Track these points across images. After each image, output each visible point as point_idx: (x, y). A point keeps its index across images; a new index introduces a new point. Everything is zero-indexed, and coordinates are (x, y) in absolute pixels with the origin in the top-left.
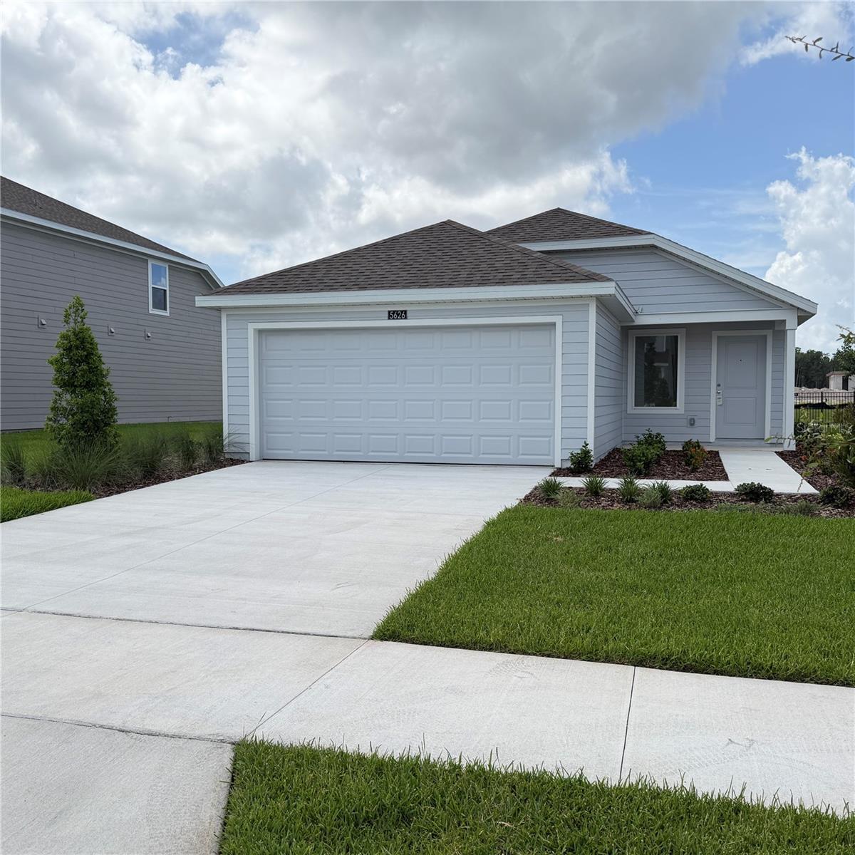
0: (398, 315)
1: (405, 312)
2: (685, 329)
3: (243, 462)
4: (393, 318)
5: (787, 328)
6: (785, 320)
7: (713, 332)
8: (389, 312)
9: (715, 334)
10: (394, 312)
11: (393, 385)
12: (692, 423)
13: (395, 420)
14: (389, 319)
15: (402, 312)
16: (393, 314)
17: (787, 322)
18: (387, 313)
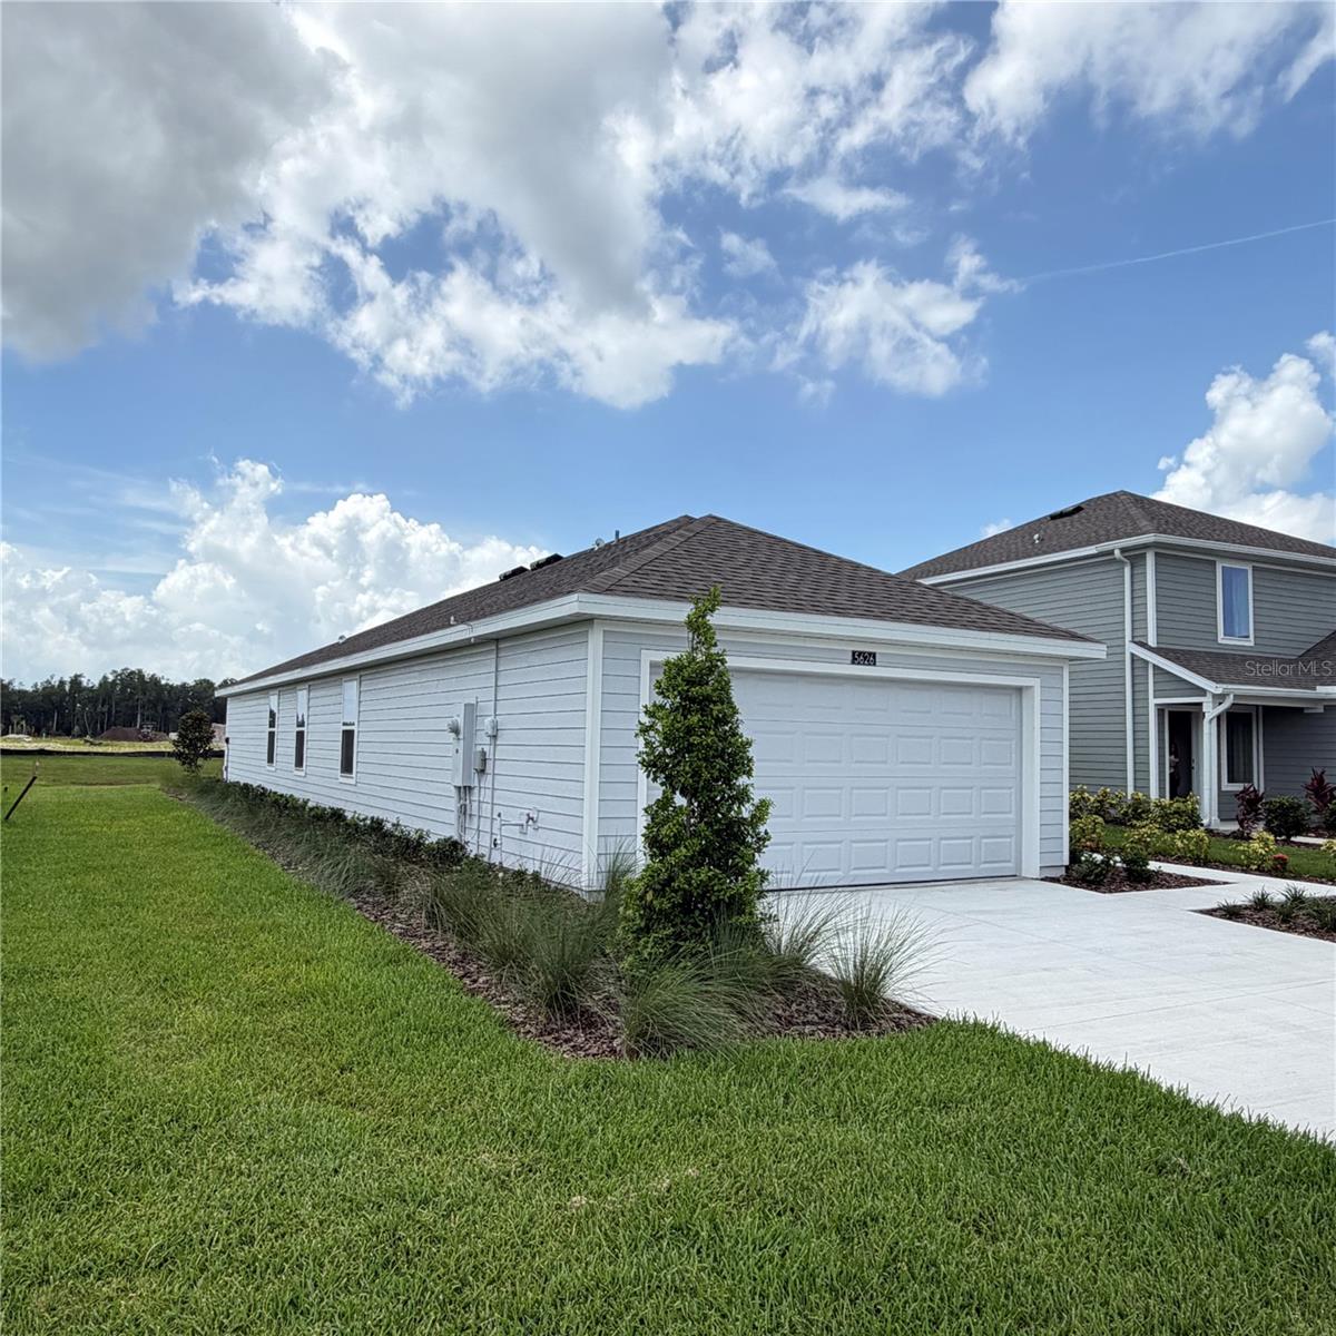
0: (865, 658)
1: (874, 655)
4: (859, 663)
8: (854, 653)
10: (860, 653)
14: (853, 663)
15: (870, 654)
16: (859, 656)
18: (851, 654)
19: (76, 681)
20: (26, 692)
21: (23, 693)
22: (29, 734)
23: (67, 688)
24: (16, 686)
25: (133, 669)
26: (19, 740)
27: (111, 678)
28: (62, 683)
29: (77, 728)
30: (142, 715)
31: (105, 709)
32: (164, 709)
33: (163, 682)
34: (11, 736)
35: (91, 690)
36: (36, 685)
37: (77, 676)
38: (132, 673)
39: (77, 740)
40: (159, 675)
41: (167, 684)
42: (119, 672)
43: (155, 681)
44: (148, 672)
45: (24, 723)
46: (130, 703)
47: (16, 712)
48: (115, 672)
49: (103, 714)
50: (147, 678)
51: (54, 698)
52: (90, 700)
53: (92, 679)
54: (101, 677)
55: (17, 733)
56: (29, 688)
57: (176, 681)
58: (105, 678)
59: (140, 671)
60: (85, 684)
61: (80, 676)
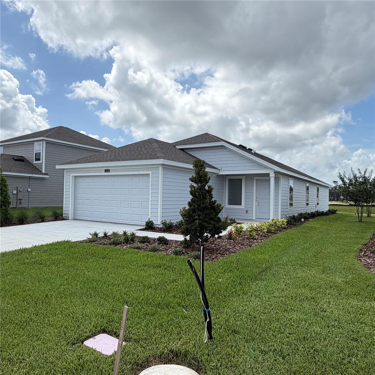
1: (109, 170)
2: (244, 176)
3: (67, 219)
4: (107, 172)
5: (270, 176)
6: (269, 174)
7: (254, 177)
9: (255, 178)
10: (106, 170)
11: (108, 195)
12: (247, 212)
13: (108, 207)
14: (105, 172)
17: (270, 174)
18: (104, 170)
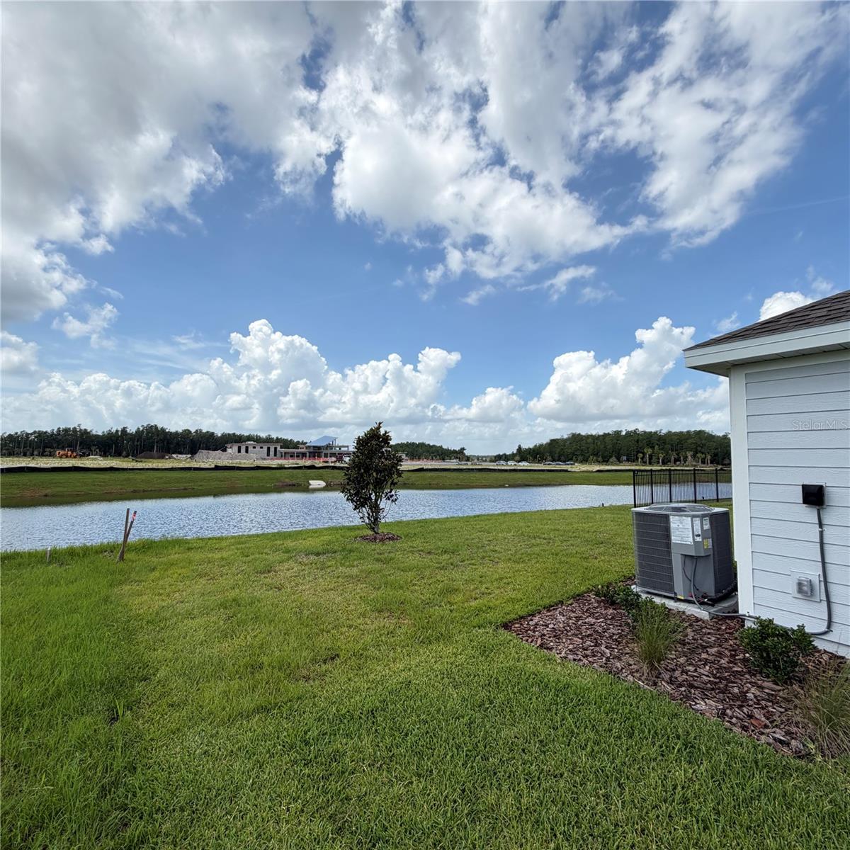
19: (124, 430)
20: (99, 436)
21: (97, 436)
22: (100, 455)
23: (120, 433)
24: (94, 433)
25: (152, 424)
26: (95, 459)
27: (141, 429)
28: (117, 431)
29: (124, 453)
30: (157, 446)
31: (139, 443)
32: (168, 443)
33: (167, 431)
34: (91, 457)
35: (131, 434)
36: (103, 432)
37: (124, 428)
38: (152, 426)
39: (126, 459)
40: (165, 427)
41: (169, 432)
42: (145, 426)
43: (163, 430)
44: (160, 426)
45: (98, 450)
46: (151, 441)
47: (94, 445)
48: (143, 426)
49: (137, 445)
50: (159, 429)
51: (113, 438)
52: (131, 439)
53: (132, 429)
54: (136, 428)
55: (95, 455)
56: (100, 433)
57: (173, 430)
58: (139, 429)
59: (156, 425)
60: (128, 431)
61: (126, 428)
